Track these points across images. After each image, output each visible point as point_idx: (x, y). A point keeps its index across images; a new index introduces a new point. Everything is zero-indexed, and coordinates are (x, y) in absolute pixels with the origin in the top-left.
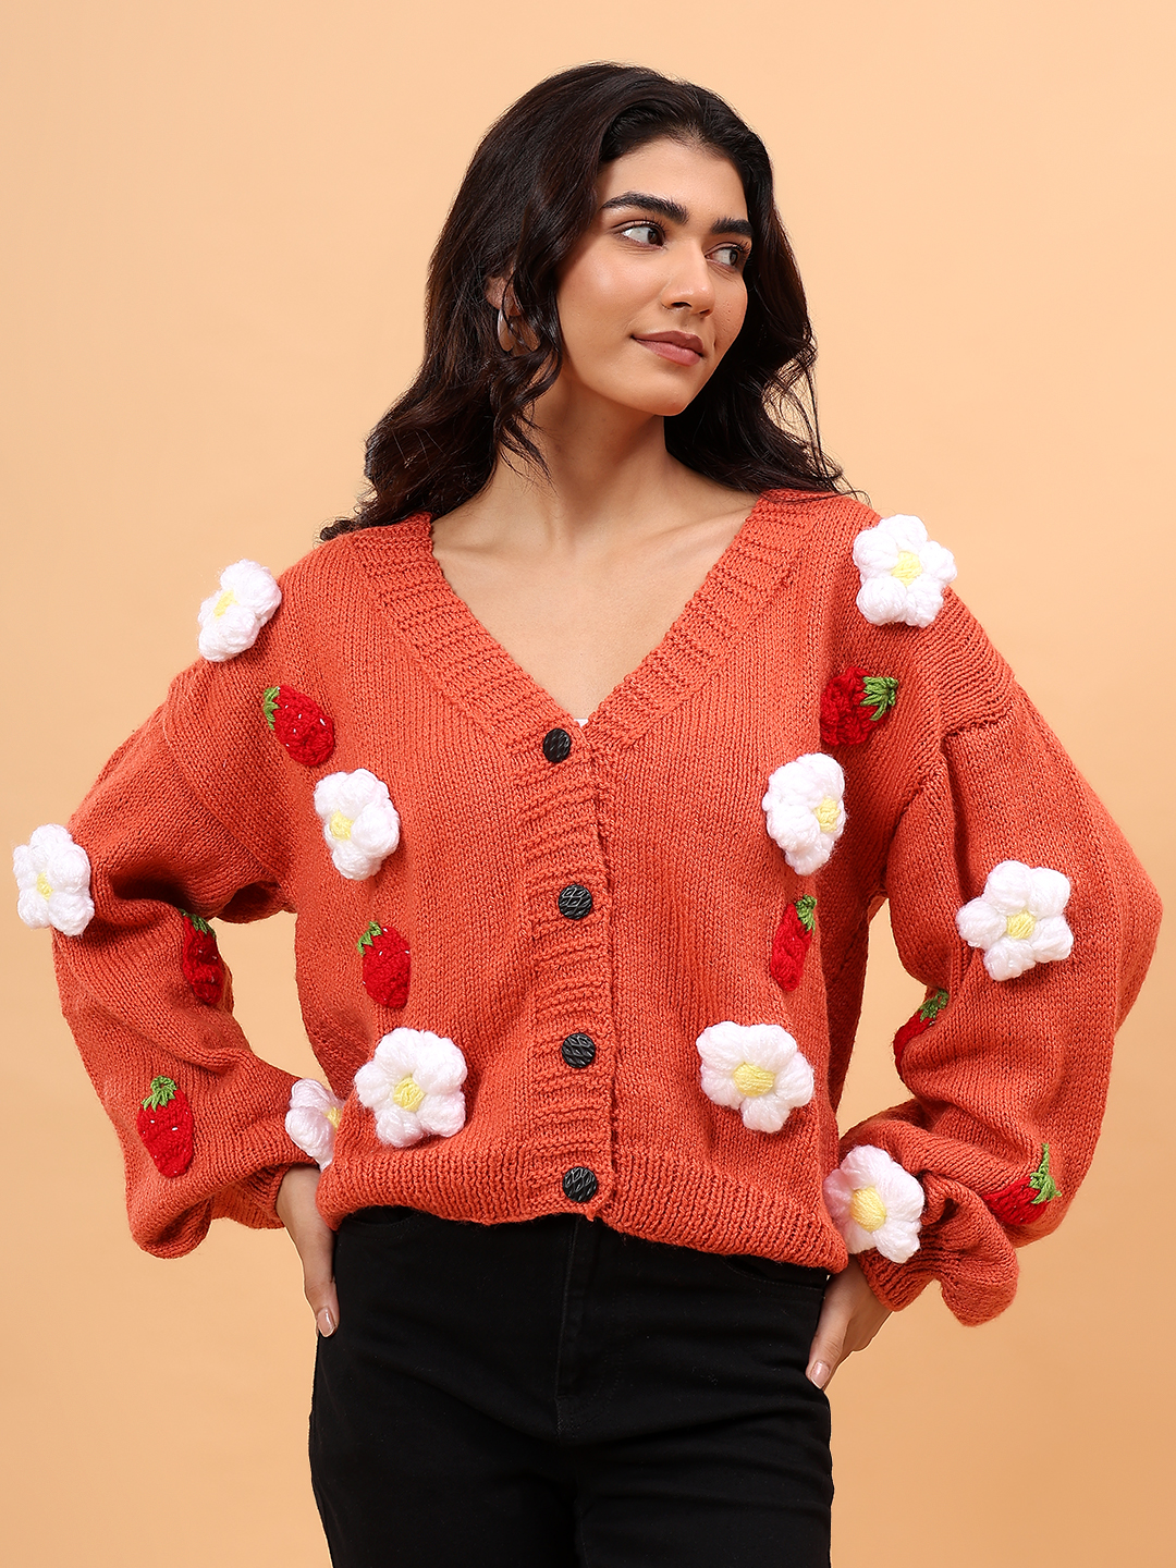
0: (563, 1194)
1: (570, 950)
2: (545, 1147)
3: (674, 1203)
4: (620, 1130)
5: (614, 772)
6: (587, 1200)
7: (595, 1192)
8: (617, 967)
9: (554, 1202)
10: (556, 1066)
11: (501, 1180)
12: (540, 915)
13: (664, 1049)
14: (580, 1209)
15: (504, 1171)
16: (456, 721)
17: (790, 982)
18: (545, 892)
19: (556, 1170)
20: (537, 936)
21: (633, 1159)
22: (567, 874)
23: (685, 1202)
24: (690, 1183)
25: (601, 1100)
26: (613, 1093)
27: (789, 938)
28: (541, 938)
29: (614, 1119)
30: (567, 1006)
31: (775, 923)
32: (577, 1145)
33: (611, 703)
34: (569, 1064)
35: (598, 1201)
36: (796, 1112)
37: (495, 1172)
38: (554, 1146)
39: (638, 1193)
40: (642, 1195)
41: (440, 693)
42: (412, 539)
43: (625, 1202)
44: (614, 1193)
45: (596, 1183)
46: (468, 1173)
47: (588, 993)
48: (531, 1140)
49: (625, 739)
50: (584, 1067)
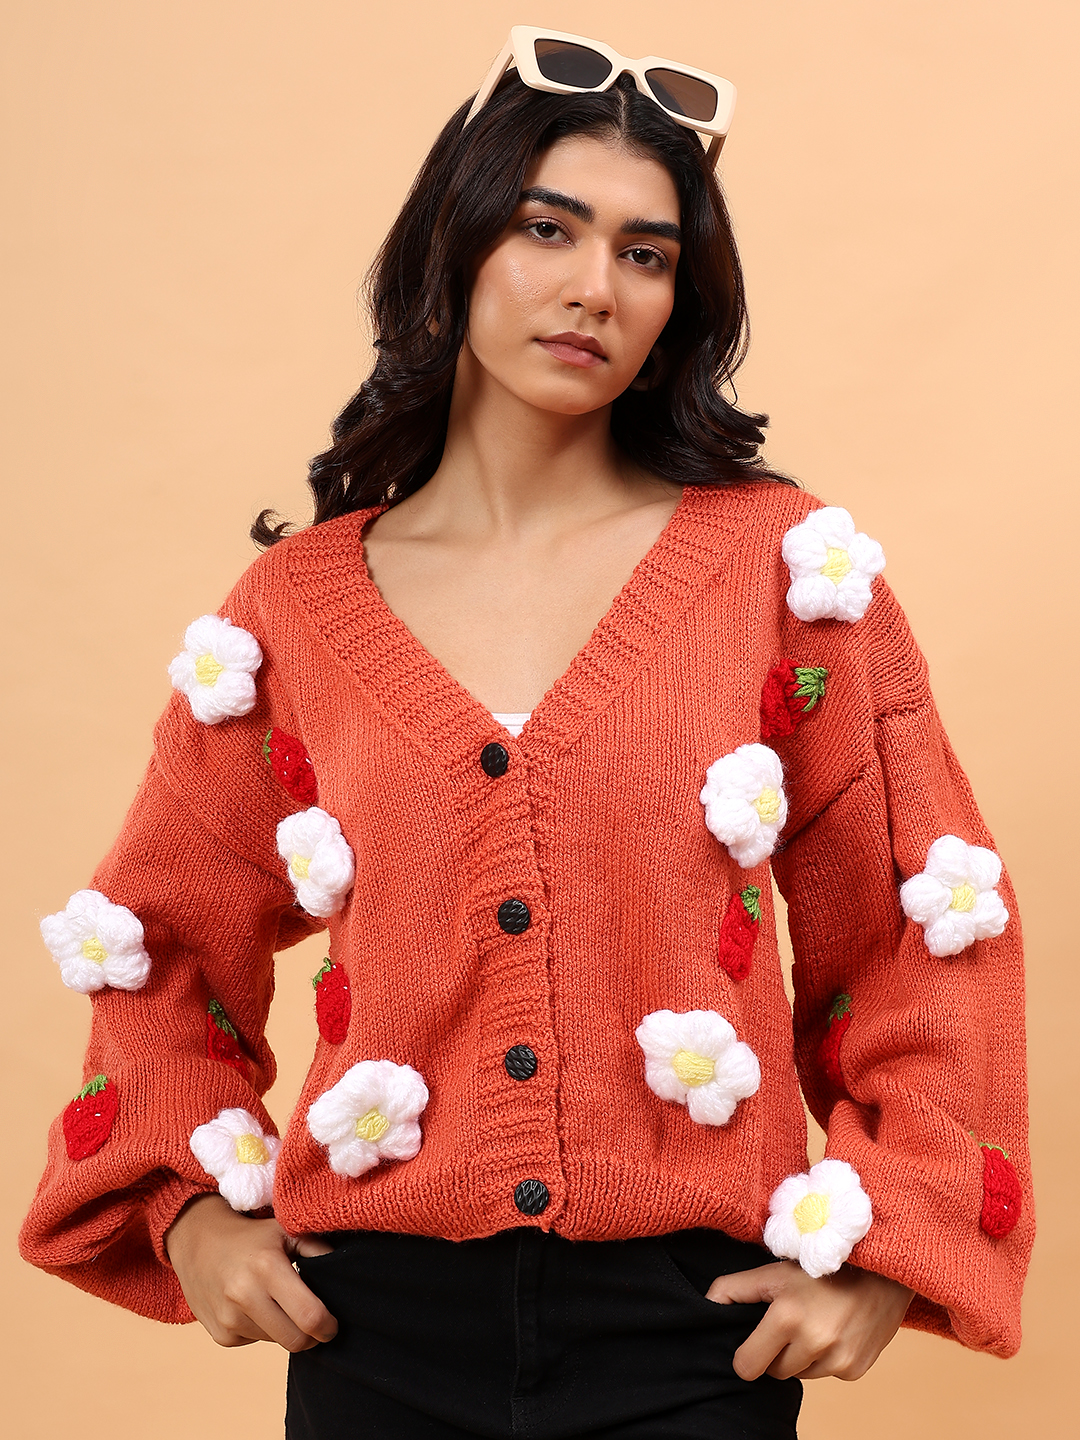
0: (516, 1209)
1: (511, 964)
2: (493, 1161)
3: (622, 1207)
4: (566, 1139)
5: (553, 778)
6: (540, 1211)
7: (547, 1203)
8: (558, 975)
9: (508, 1218)
10: (500, 1080)
11: (455, 1199)
12: (481, 933)
13: (610, 1053)
14: (534, 1222)
15: (457, 1189)
16: (393, 743)
17: (740, 970)
18: (485, 910)
19: (506, 1184)
20: (482, 953)
21: (582, 1167)
22: (505, 890)
23: (632, 1205)
24: (636, 1186)
25: (546, 1111)
26: (558, 1103)
27: (736, 927)
28: (485, 954)
29: (560, 1128)
30: (509, 1021)
31: (721, 912)
32: (526, 1157)
33: (543, 710)
34: (513, 1076)
35: (552, 1212)
36: (742, 1103)
37: (449, 1191)
38: (502, 1160)
39: (589, 1200)
40: (592, 1202)
41: (378, 715)
42: (347, 564)
43: (576, 1211)
44: (566, 1202)
45: (547, 1193)
46: (425, 1196)
47: (528, 1008)
48: (479, 1156)
49: (562, 744)
50: (527, 1079)
